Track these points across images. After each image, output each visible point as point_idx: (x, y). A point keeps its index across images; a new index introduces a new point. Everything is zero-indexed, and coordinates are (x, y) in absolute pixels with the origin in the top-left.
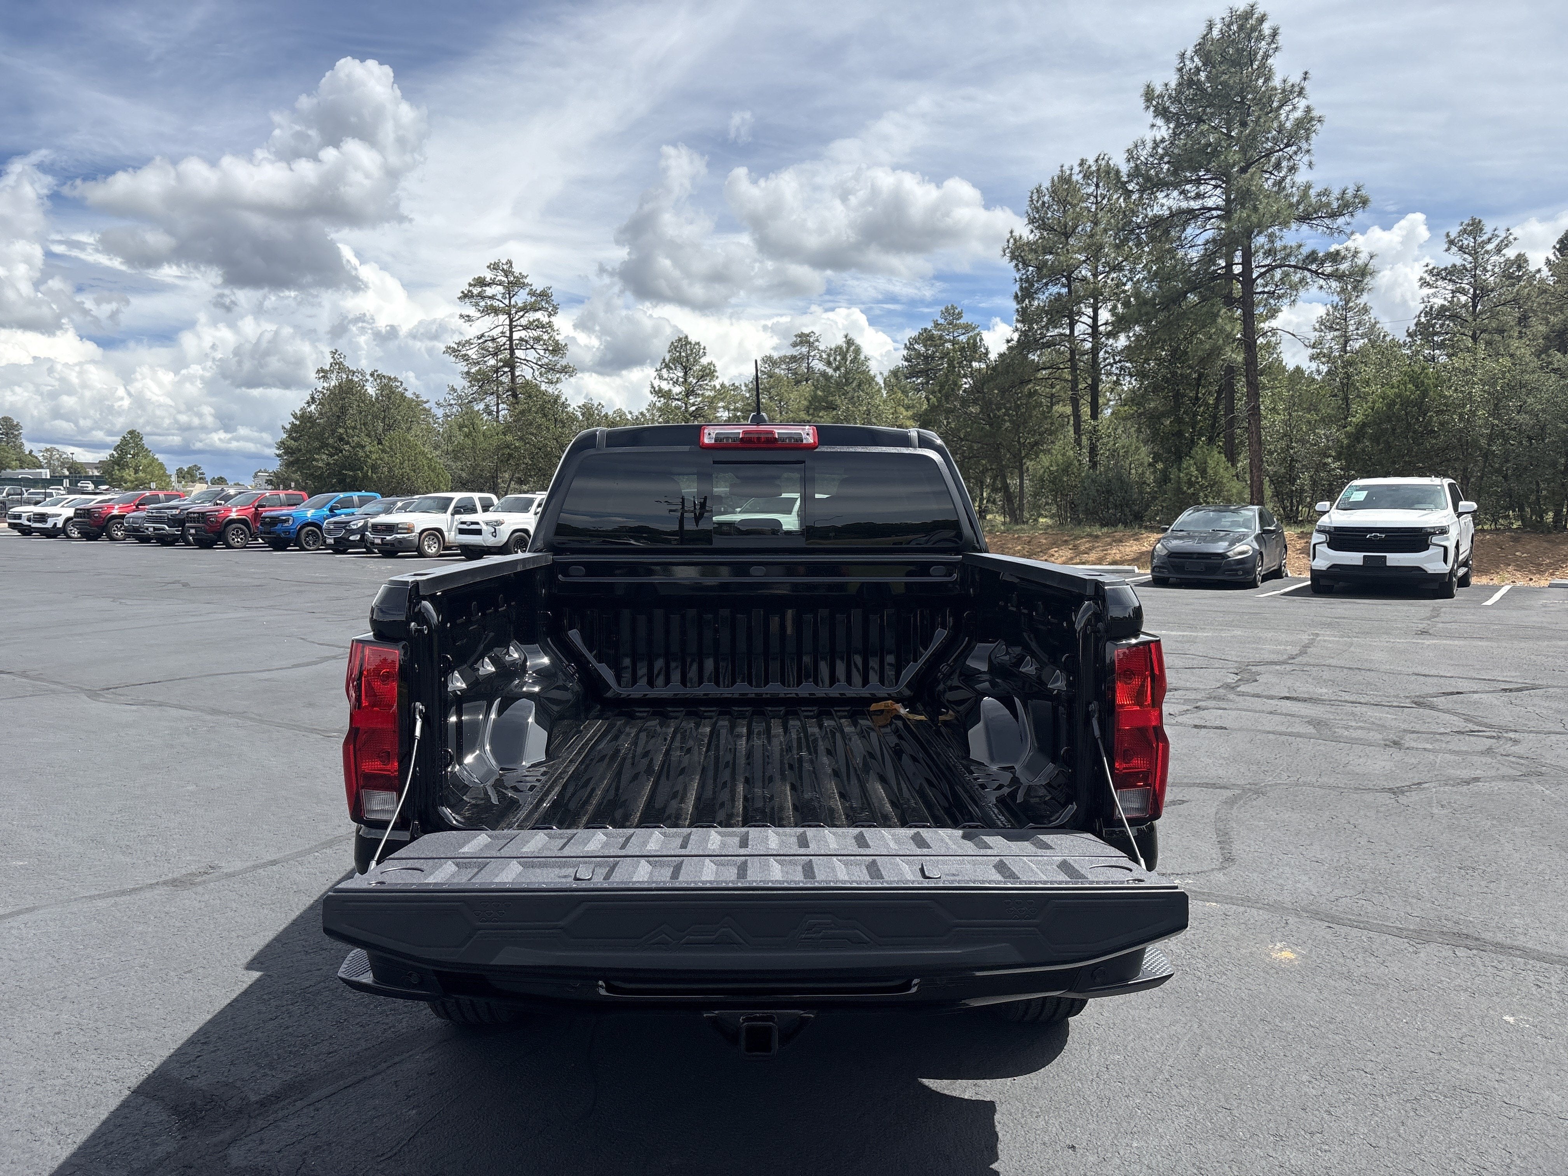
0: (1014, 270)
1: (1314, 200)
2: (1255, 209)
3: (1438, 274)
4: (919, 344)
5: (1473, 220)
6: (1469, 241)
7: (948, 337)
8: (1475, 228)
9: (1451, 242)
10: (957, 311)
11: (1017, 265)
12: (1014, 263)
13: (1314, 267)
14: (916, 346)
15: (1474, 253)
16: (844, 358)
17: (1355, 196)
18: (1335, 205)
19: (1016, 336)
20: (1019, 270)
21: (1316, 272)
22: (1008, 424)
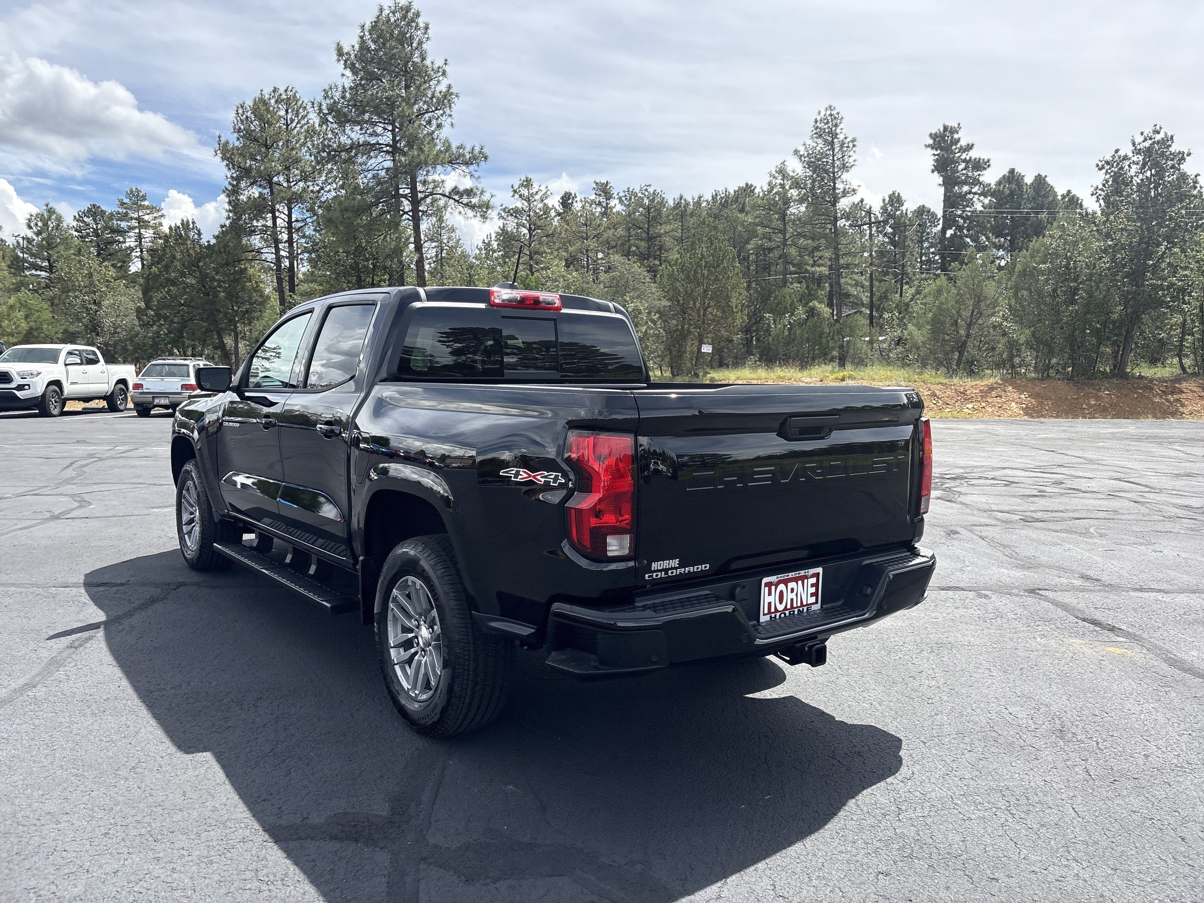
0: (226, 169)
1: (455, 151)
2: (421, 150)
3: (509, 212)
4: (88, 217)
5: (527, 178)
6: (525, 192)
7: (133, 215)
8: (527, 183)
9: (515, 191)
10: (141, 194)
11: (227, 165)
12: (225, 162)
13: (457, 198)
14: (86, 219)
15: (528, 200)
16: (46, 225)
17: (480, 153)
18: (468, 156)
19: (228, 223)
20: (229, 169)
21: (458, 201)
22: (222, 294)
